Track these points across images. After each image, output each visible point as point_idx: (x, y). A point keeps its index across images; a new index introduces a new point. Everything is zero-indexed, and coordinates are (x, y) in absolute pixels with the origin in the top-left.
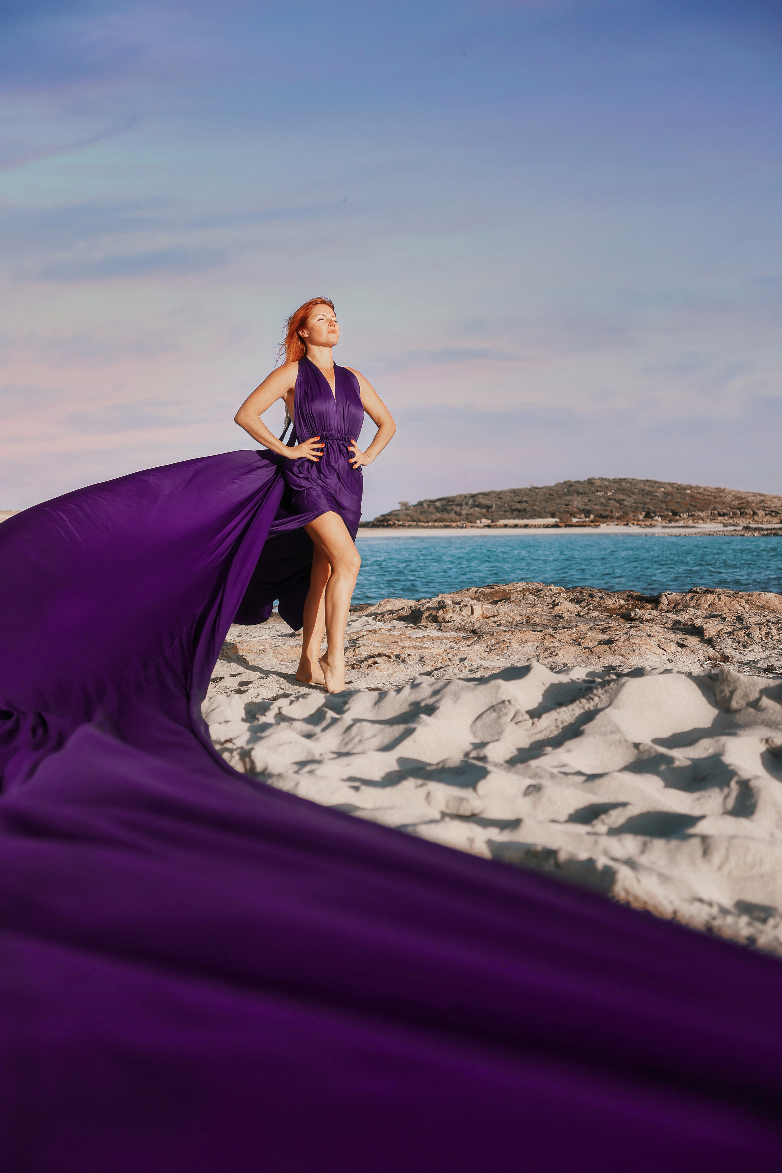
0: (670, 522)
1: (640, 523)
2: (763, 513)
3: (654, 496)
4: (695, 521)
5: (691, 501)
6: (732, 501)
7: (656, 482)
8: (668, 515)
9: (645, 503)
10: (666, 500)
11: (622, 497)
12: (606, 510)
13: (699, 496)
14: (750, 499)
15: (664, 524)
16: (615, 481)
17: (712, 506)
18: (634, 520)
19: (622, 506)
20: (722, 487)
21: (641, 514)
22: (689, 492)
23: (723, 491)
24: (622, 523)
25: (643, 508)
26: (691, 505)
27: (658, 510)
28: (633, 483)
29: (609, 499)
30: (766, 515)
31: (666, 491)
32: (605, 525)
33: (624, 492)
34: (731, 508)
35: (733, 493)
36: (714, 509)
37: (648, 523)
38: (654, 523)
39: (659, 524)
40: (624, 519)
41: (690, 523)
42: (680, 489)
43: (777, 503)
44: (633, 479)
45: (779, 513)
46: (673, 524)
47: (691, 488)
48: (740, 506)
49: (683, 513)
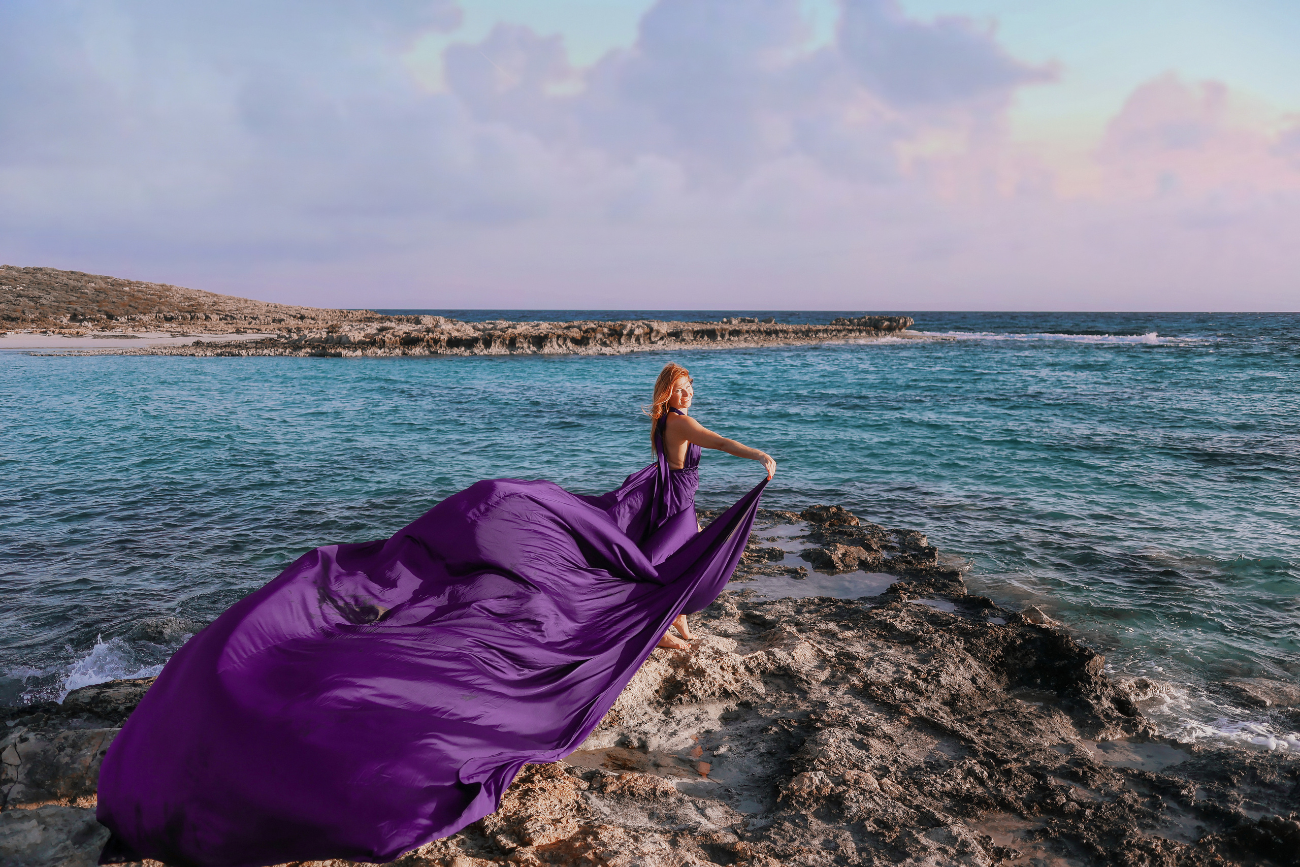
0: (103, 329)
1: (63, 331)
2: (217, 317)
3: (82, 293)
4: (136, 329)
5: (131, 301)
6: (180, 302)
7: (84, 275)
8: (102, 319)
9: (70, 302)
10: (98, 299)
11: (36, 293)
12: (15, 311)
13: (140, 294)
14: (201, 300)
15: (96, 333)
16: (27, 271)
17: (157, 308)
18: (55, 325)
19: (38, 306)
20: (168, 284)
21: (65, 317)
22: (127, 289)
23: (169, 290)
24: (39, 330)
25: (68, 309)
26: (130, 306)
27: (87, 311)
28: (52, 274)
29: (19, 296)
30: (221, 319)
31: (97, 286)
32: (13, 332)
33: (40, 286)
34: (180, 311)
35: (181, 292)
36: (160, 312)
37: (74, 331)
38: (82, 330)
39: (89, 332)
40: (42, 323)
41: (130, 332)
42: (116, 285)
43: (230, 307)
44: (53, 270)
45: (234, 318)
46: (108, 333)
47: (130, 283)
48: (190, 309)
49: (121, 315)
